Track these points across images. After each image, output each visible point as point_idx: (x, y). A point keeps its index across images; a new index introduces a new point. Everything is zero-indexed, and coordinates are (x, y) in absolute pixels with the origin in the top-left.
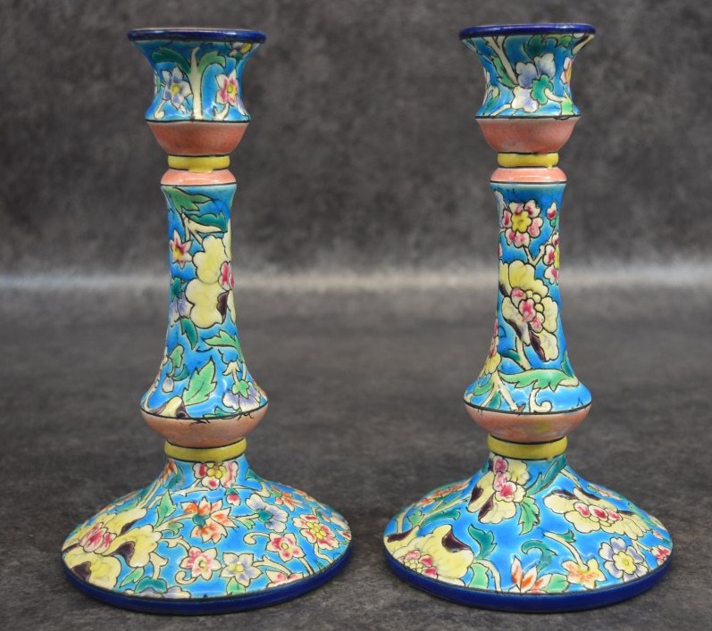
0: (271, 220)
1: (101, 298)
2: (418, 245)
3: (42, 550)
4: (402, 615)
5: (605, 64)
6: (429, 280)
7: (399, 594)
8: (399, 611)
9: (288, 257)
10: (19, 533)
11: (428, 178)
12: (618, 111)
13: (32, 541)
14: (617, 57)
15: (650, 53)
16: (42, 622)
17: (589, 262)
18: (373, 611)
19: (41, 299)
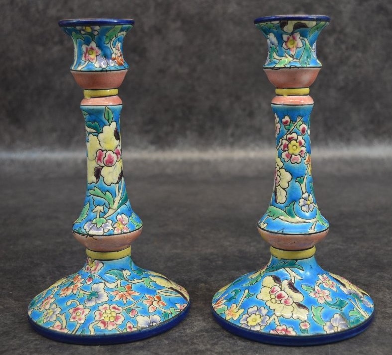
0: (152, 121)
1: (59, 164)
2: (232, 135)
3: (15, 300)
4: (206, 335)
5: (335, 36)
6: (239, 154)
7: (205, 324)
8: (205, 333)
9: (162, 141)
10: (4, 291)
11: (238, 98)
12: (342, 61)
13: (10, 296)
14: (341, 32)
15: (360, 30)
16: (12, 339)
17: (327, 144)
18: (190, 333)
19: (26, 165)
